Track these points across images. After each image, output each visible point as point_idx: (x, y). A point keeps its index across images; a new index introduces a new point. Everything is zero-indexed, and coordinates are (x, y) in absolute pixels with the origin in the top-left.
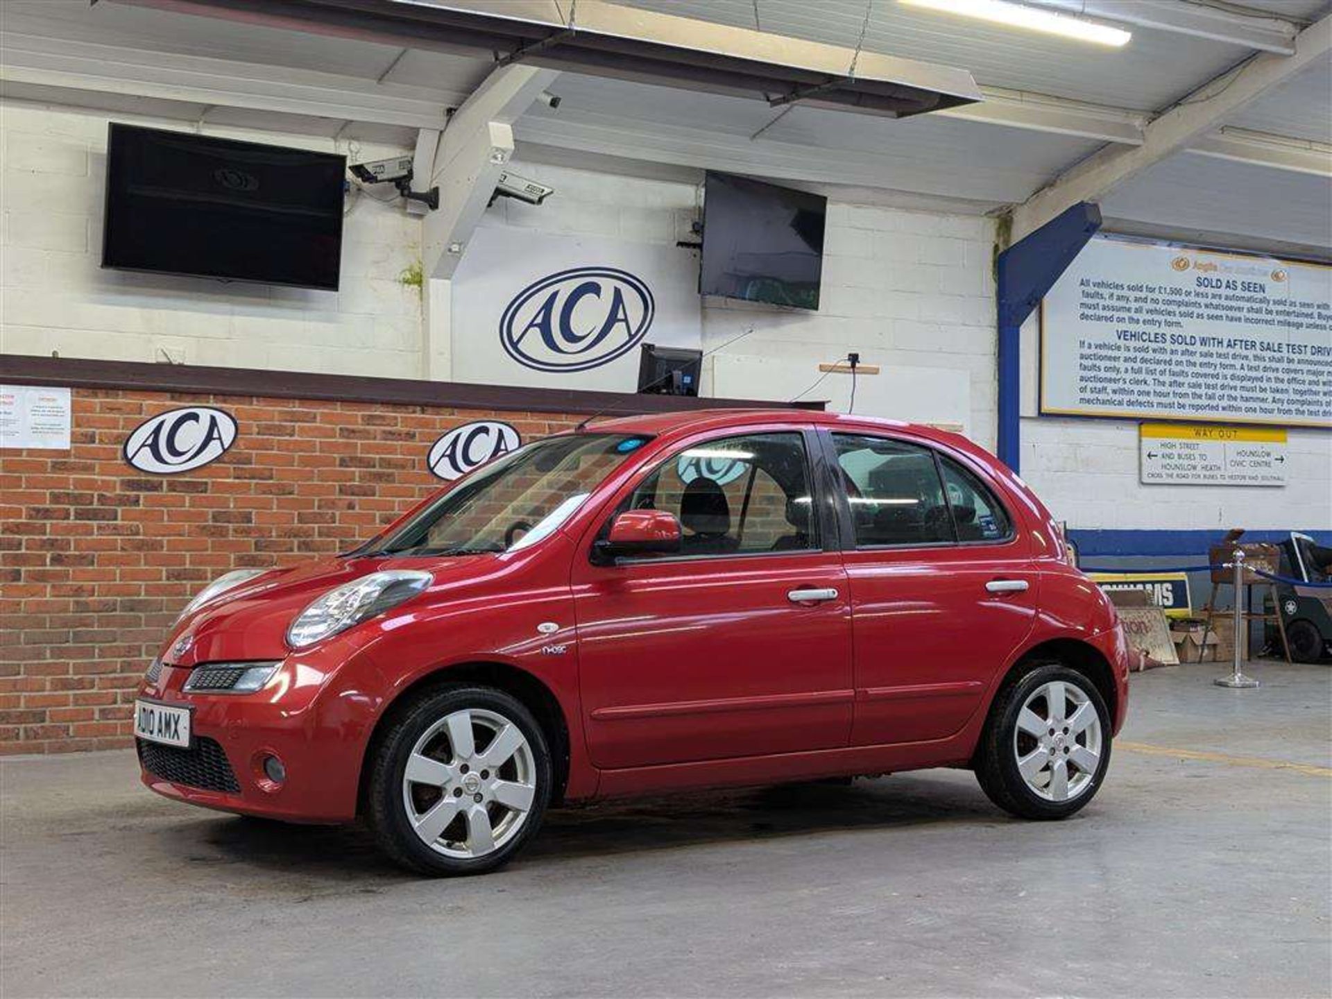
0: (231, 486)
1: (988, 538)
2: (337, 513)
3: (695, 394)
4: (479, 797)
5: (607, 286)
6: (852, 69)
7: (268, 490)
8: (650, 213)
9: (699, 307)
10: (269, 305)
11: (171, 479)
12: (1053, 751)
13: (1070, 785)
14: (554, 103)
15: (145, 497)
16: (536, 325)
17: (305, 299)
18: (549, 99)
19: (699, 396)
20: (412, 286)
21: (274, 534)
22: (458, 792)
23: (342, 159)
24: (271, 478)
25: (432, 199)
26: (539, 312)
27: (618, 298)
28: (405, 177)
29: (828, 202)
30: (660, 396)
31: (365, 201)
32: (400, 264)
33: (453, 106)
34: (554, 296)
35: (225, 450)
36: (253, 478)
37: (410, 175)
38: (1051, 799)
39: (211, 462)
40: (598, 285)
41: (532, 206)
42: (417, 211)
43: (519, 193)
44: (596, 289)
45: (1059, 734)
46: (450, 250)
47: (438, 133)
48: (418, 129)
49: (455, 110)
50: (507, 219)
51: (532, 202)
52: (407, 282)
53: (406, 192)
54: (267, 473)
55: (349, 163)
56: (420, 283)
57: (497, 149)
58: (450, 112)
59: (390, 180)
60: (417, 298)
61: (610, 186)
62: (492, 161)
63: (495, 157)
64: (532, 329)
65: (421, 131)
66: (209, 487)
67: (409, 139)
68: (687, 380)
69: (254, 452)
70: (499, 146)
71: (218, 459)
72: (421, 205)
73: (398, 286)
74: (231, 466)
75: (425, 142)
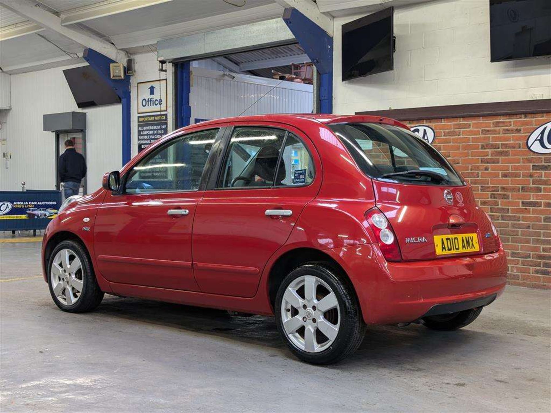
4: (68, 283)
12: (305, 319)
22: (63, 280)
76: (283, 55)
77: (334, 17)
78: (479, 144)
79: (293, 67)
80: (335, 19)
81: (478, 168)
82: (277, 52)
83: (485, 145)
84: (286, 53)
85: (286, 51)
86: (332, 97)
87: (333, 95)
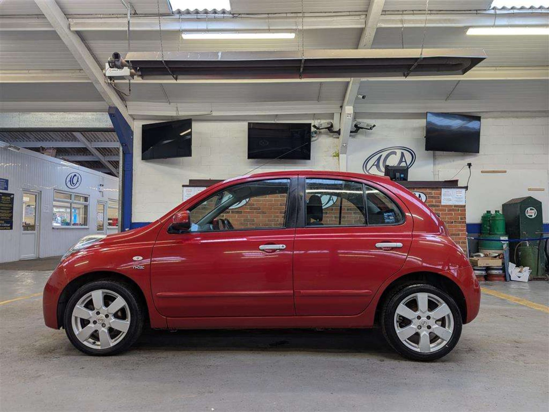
0: (249, 212)
1: (388, 223)
2: (279, 219)
3: (407, 180)
4: (103, 325)
5: (399, 152)
6: (421, 54)
7: (259, 213)
8: (414, 129)
9: (432, 156)
10: (295, 166)
11: (232, 210)
12: (420, 327)
13: (432, 345)
14: (363, 97)
15: (225, 215)
16: (375, 165)
17: (305, 163)
18: (361, 97)
19: (409, 180)
20: (336, 157)
21: (261, 225)
22: (95, 322)
23: (310, 124)
24: (260, 209)
25: (339, 132)
26: (376, 161)
27: (403, 155)
28: (330, 127)
29: (481, 118)
30: (393, 181)
31: (322, 136)
32: (332, 152)
33: (341, 105)
34: (381, 156)
35: (247, 202)
36: (255, 209)
37: (332, 126)
38: (419, 351)
39: (243, 205)
40: (396, 152)
41: (369, 130)
42: (336, 136)
43: (365, 127)
44: (395, 153)
45: (424, 319)
46: (343, 146)
47: (340, 114)
48: (333, 113)
49: (342, 106)
50: (365, 136)
51: (369, 129)
52: (334, 156)
53: (331, 131)
54: (258, 208)
55: (312, 125)
56: (338, 156)
57: (348, 114)
58: (341, 107)
59: (326, 128)
60: (337, 160)
61: (400, 123)
62: (348, 118)
63: (348, 116)
64: (373, 166)
65: (335, 114)
66: (243, 212)
67: (332, 116)
68: (402, 176)
69: (255, 202)
70: (348, 113)
71: (245, 205)
72: (336, 135)
73: (331, 158)
74: (249, 206)
75: (336, 116)
76: (20, 140)
77: (134, 119)
78: (279, 203)
79: (41, 148)
80: (135, 120)
81: (278, 217)
82: (16, 137)
83: (282, 204)
84: (24, 139)
85: (24, 137)
86: (132, 169)
87: (133, 168)
